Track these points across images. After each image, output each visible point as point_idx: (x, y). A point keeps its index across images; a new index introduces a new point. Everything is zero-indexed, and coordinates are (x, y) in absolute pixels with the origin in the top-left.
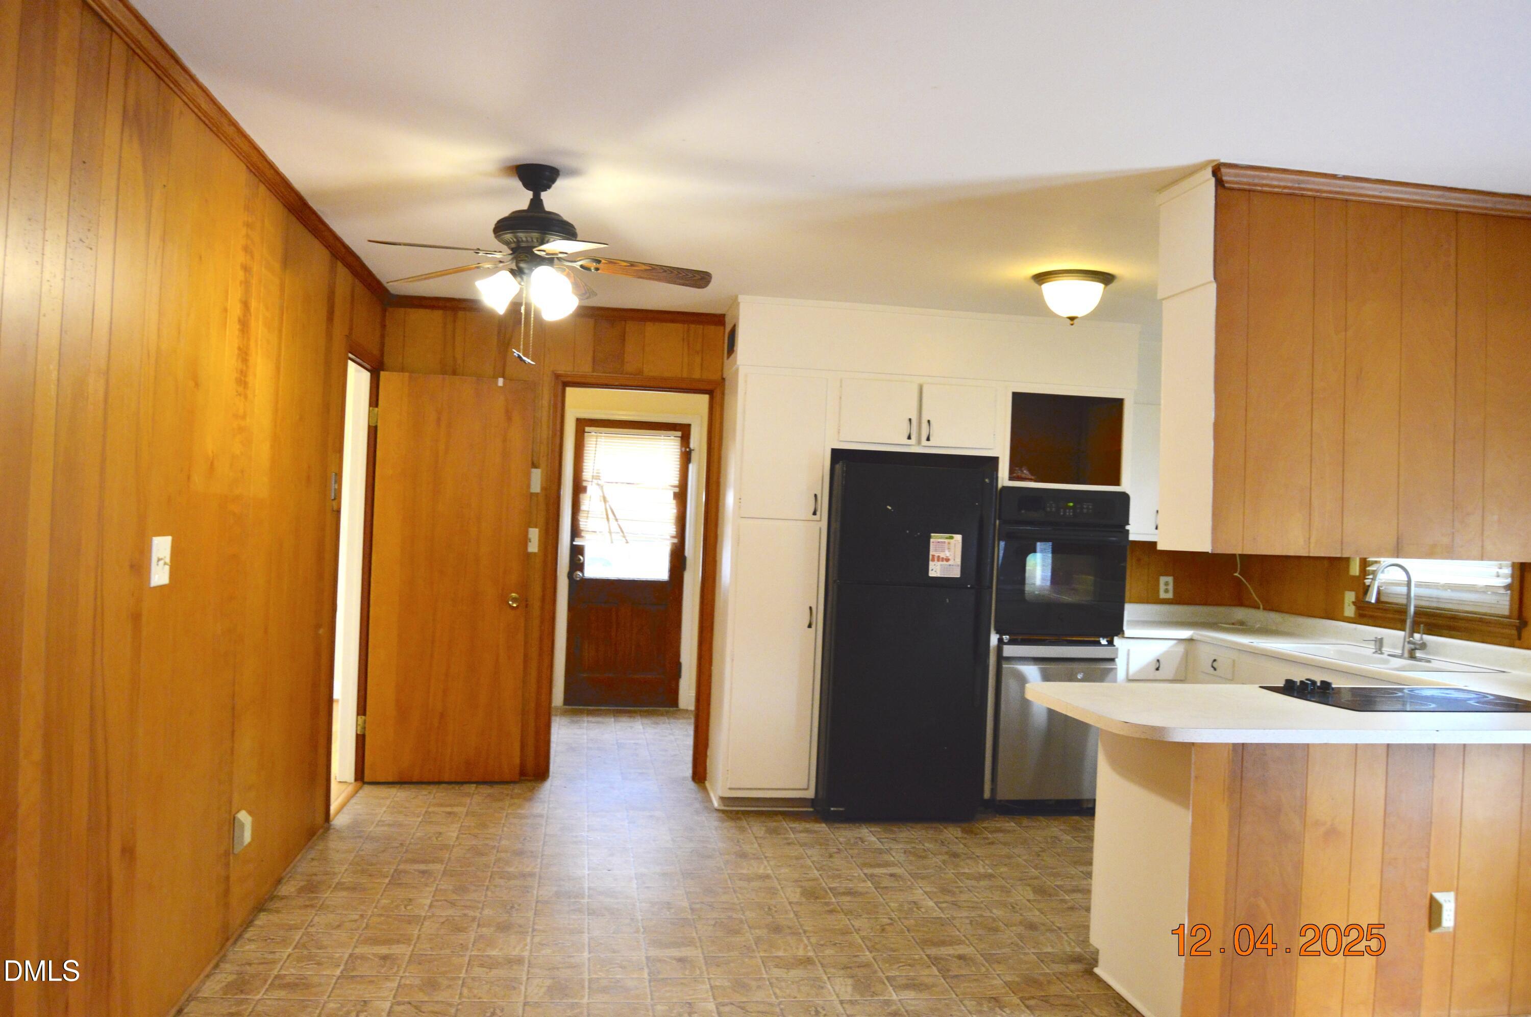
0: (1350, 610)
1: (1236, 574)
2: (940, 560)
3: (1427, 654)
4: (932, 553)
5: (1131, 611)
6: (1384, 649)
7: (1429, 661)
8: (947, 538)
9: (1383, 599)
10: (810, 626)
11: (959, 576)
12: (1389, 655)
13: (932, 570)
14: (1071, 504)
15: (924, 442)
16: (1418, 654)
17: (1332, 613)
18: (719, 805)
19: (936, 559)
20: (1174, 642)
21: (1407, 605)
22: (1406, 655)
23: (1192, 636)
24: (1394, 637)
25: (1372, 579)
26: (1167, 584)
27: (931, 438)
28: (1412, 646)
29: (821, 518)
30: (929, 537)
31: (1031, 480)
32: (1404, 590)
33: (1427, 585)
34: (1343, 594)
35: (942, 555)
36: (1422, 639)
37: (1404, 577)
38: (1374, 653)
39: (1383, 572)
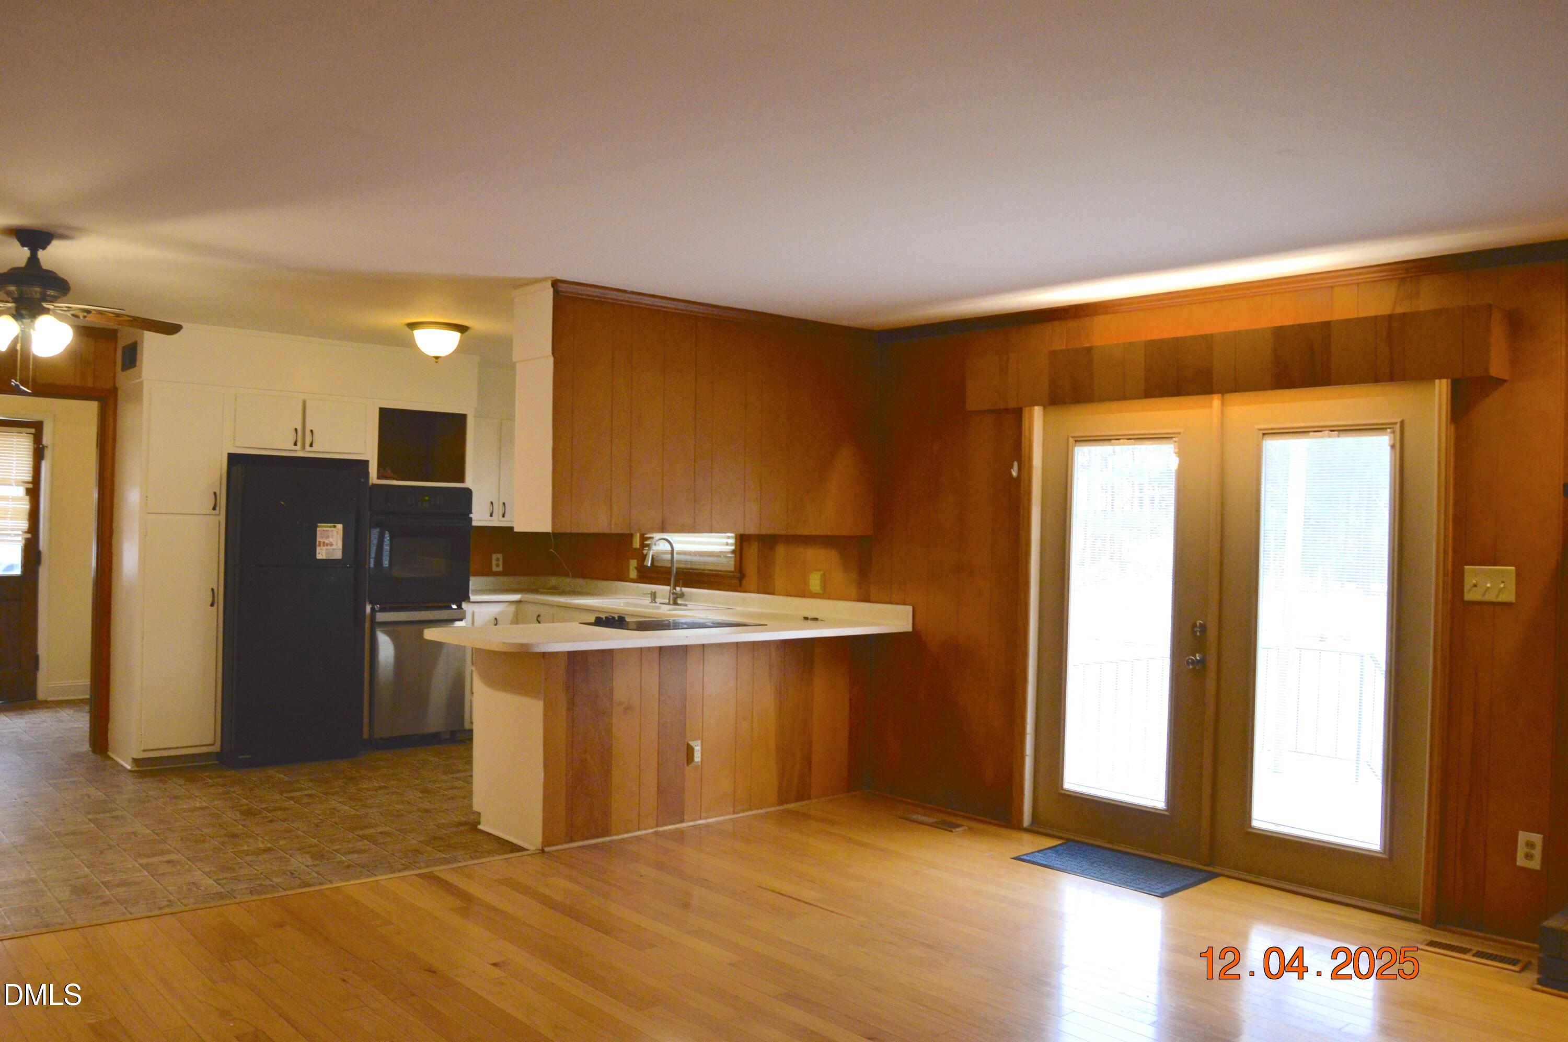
0: (633, 574)
1: (552, 550)
2: (325, 545)
3: (685, 601)
4: (318, 539)
5: (474, 582)
6: (657, 600)
7: (686, 605)
8: (330, 527)
9: (656, 564)
10: (212, 605)
11: (340, 558)
12: (660, 603)
13: (319, 553)
14: (427, 498)
15: (308, 448)
16: (679, 601)
17: (622, 577)
18: (132, 767)
19: (322, 545)
20: (505, 604)
21: (671, 568)
22: (671, 602)
23: (520, 599)
24: (663, 590)
25: (648, 550)
26: (498, 559)
27: (314, 445)
28: (675, 596)
29: (220, 513)
30: (316, 527)
31: (394, 479)
32: (669, 557)
33: (684, 553)
34: (628, 562)
35: (327, 541)
36: (681, 590)
37: (669, 548)
38: (650, 603)
39: (655, 545)
